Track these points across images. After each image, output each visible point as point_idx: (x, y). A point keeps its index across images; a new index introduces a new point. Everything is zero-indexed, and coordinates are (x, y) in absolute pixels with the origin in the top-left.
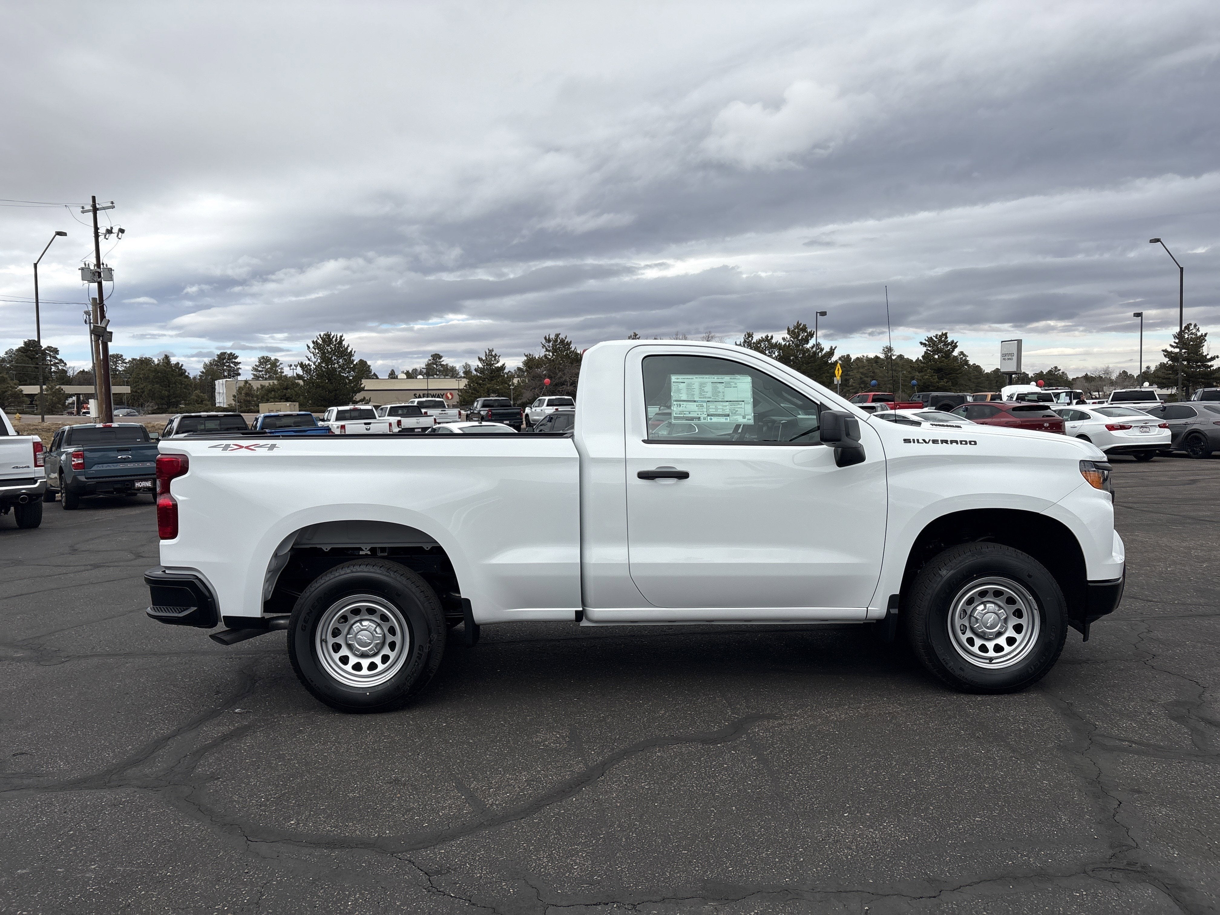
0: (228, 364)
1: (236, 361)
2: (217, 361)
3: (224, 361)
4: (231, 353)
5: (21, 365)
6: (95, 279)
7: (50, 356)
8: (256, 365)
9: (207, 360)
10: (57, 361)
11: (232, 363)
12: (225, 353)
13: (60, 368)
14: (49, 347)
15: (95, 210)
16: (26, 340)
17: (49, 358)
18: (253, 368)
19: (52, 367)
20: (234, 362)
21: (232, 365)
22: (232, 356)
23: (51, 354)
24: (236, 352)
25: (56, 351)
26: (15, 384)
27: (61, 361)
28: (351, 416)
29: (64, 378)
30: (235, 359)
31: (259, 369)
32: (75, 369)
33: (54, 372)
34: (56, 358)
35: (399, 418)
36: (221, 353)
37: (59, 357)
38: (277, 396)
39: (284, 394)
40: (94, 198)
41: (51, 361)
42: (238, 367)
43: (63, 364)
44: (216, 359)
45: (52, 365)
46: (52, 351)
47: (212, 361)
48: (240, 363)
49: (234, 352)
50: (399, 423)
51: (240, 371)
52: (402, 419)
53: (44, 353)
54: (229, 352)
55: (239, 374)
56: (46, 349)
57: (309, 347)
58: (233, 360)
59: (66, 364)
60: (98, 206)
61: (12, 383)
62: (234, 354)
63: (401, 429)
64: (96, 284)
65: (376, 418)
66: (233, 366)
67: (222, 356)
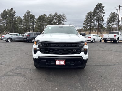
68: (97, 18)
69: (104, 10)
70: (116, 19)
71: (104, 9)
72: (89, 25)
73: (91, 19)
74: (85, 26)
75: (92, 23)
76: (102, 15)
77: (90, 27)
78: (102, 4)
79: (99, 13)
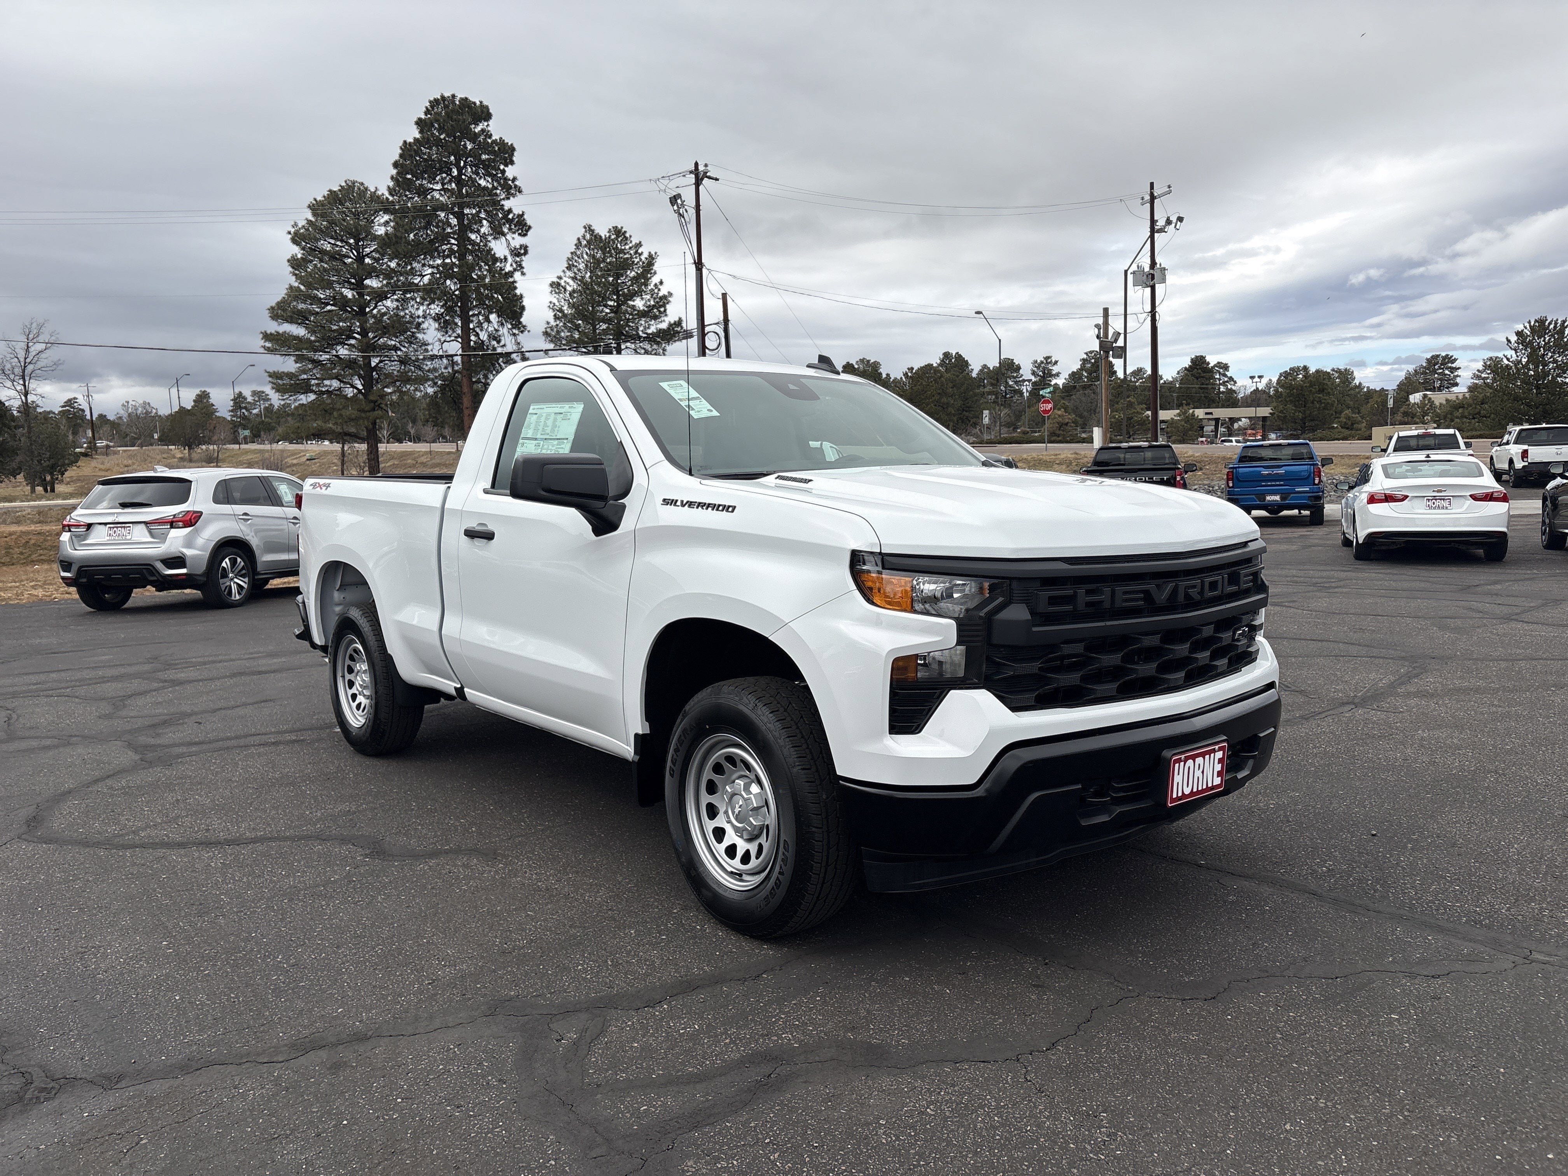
0: (1441, 371)
1: (1454, 365)
2: (1425, 368)
3: (1436, 367)
4: (1448, 355)
5: (1185, 386)
6: (1148, 283)
7: (1220, 373)
8: (1478, 371)
9: (1411, 368)
10: (1226, 379)
11: (1447, 368)
12: (1438, 356)
13: (1229, 387)
14: (1219, 363)
15: (1153, 198)
16: (1193, 357)
17: (1218, 376)
18: (1474, 374)
19: (1221, 387)
20: (1450, 367)
21: (1447, 372)
22: (1449, 359)
23: (1221, 370)
24: (1454, 354)
25: (1226, 367)
26: (1142, 409)
27: (1231, 379)
28: (1418, 445)
29: (1231, 400)
30: (1453, 363)
31: (1483, 375)
32: (1247, 388)
33: (1223, 392)
34: (1225, 375)
35: (1525, 447)
36: (1432, 357)
37: (1229, 374)
38: (1466, 414)
39: (1477, 411)
40: (1152, 184)
41: (1220, 380)
42: (1456, 374)
43: (1232, 383)
44: (1424, 365)
45: (1220, 384)
46: (1221, 368)
47: (1418, 368)
48: (1459, 368)
49: (1451, 354)
50: (1525, 454)
51: (1458, 380)
52: (1530, 447)
53: (1211, 371)
54: (1444, 354)
55: (1456, 385)
56: (1215, 366)
57: (1509, 341)
58: (1450, 365)
59: (1235, 382)
60: (1156, 194)
61: (1138, 408)
62: (1452, 357)
63: (1526, 464)
64: (1149, 289)
65: (1459, 448)
66: (1449, 373)
67: (1433, 361)
68: (446, 272)
69: (511, 188)
70: (639, 303)
71: (510, 172)
72: (350, 364)
73: (373, 283)
74: (289, 365)
75: (385, 330)
76: (499, 248)
77: (369, 383)
78: (484, 114)
79: (460, 216)
